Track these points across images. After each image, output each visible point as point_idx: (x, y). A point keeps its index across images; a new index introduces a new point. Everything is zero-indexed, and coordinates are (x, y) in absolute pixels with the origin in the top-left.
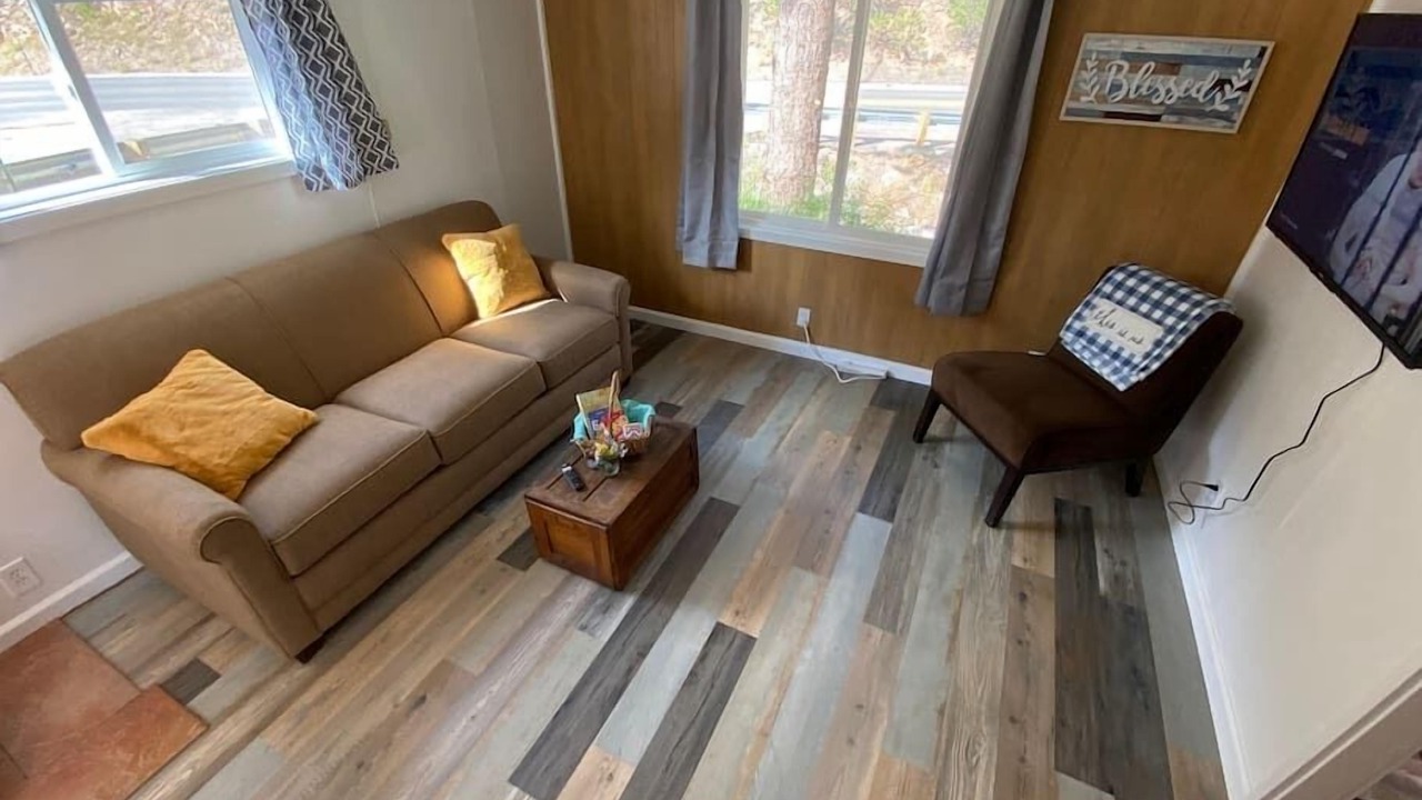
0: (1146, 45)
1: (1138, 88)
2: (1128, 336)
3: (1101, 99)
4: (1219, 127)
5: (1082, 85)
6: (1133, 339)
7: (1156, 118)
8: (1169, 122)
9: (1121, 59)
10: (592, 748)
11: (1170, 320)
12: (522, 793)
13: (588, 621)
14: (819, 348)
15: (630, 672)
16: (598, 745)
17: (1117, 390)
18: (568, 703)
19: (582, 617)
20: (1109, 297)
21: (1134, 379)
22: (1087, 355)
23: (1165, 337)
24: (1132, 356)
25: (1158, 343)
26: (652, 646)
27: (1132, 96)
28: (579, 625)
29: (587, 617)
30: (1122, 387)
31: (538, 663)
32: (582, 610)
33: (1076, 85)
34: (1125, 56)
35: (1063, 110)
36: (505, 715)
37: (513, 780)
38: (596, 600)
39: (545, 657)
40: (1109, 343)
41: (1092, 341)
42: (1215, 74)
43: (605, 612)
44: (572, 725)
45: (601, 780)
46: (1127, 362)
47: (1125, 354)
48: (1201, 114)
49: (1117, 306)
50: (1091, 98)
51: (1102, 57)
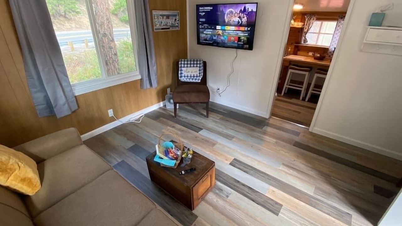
0: (163, 13)
1: (165, 22)
2: (193, 72)
3: (160, 25)
4: (177, 29)
5: (156, 23)
6: (195, 72)
7: (169, 28)
8: (171, 29)
9: (160, 16)
10: (266, 195)
11: (198, 65)
12: (280, 212)
13: (225, 195)
14: (120, 120)
15: (244, 185)
16: (265, 193)
17: (199, 82)
18: (253, 201)
19: (223, 197)
20: (184, 67)
21: (200, 79)
22: (188, 80)
23: (200, 69)
24: (197, 75)
25: (200, 70)
26: (235, 179)
27: (164, 24)
28: (226, 198)
29: (224, 196)
30: (200, 81)
31: (240, 209)
32: (220, 197)
33: (155, 23)
34: (161, 15)
35: (154, 29)
36: (258, 219)
37: (277, 215)
38: (217, 193)
39: (238, 208)
40: (191, 75)
41: (188, 76)
42: (174, 18)
43: (222, 190)
44: (259, 200)
45: (274, 193)
46: (197, 76)
47: (195, 75)
48: (175, 27)
49: (187, 68)
50: (158, 25)
51: (158, 16)
